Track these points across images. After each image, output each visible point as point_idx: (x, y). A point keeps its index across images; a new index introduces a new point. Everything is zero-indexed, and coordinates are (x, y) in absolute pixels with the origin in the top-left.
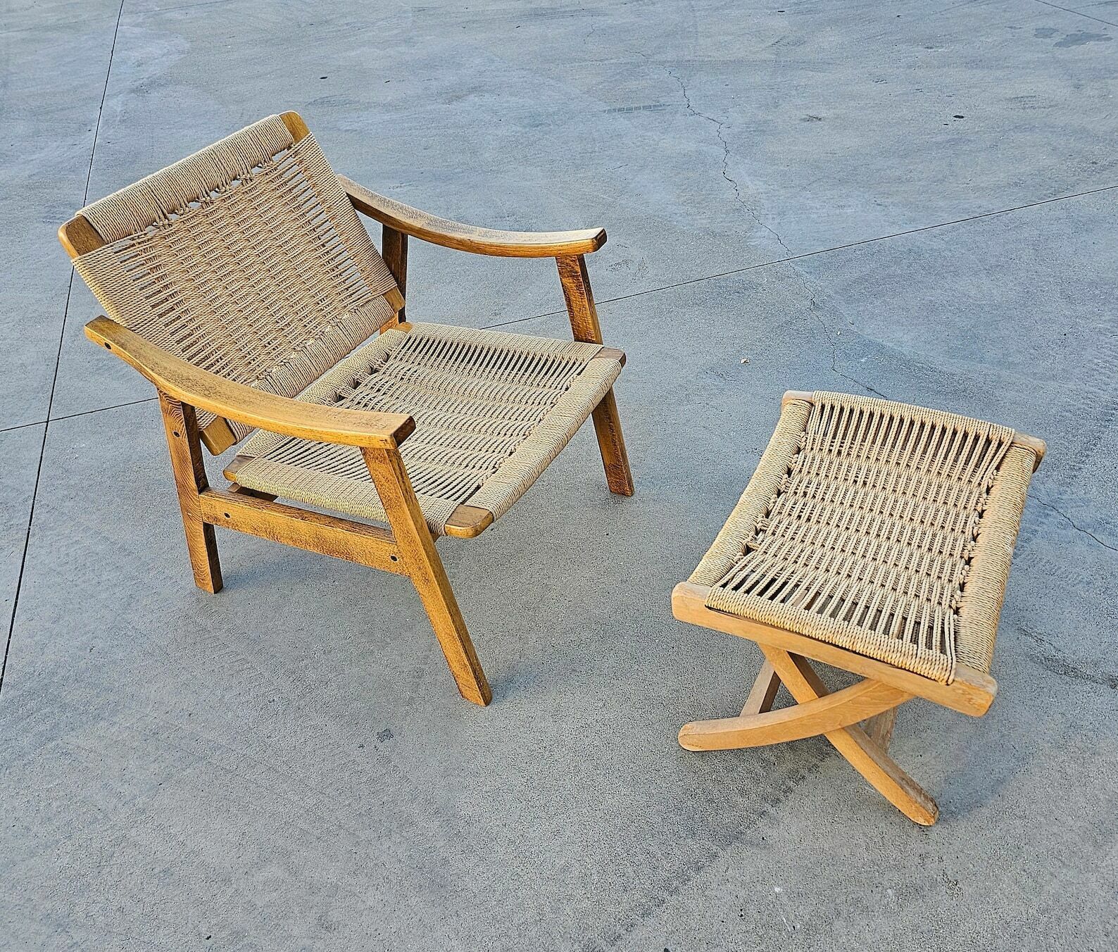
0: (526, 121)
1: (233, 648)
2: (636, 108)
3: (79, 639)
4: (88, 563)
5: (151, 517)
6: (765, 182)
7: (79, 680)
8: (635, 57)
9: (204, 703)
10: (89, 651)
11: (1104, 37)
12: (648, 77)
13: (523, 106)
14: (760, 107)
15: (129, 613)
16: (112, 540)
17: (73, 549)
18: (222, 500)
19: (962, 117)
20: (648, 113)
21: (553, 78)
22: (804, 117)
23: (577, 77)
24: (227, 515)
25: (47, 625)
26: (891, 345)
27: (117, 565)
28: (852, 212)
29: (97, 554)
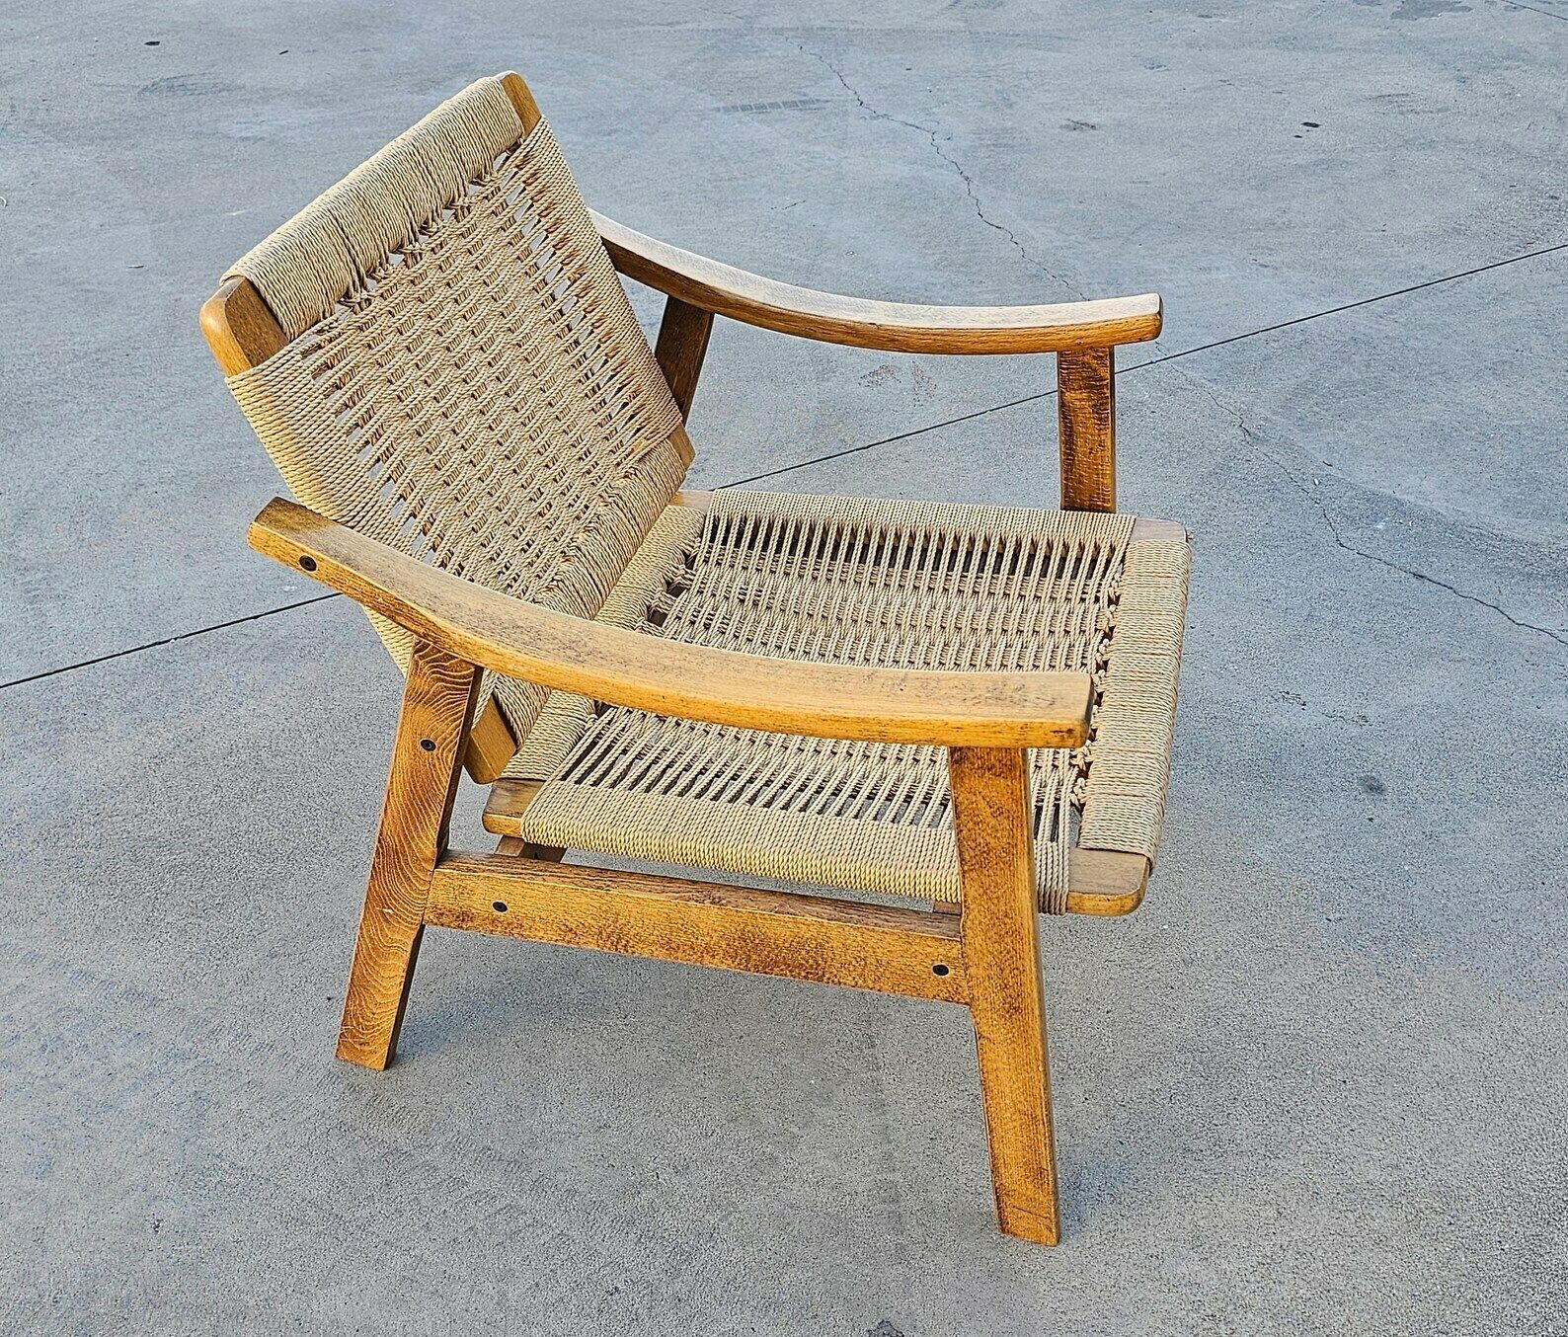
0: (583, 125)
1: (476, 1183)
2: (772, 105)
3: (117, 1209)
4: (66, 1033)
5: (169, 919)
6: (1058, 230)
7: (157, 1300)
8: (726, 20)
9: (467, 1316)
10: (151, 1231)
11: (1457, 5)
12: (767, 54)
13: (565, 99)
14: (985, 106)
15: (210, 1135)
16: (103, 978)
17: (18, 1006)
18: (500, 876)
19: (1316, 126)
20: (797, 114)
21: (595, 52)
22: (1064, 123)
23: (639, 51)
24: (500, 907)
25: (27, 1183)
26: (1412, 499)
27: (137, 1030)
28: (1226, 279)
29: (80, 1011)
